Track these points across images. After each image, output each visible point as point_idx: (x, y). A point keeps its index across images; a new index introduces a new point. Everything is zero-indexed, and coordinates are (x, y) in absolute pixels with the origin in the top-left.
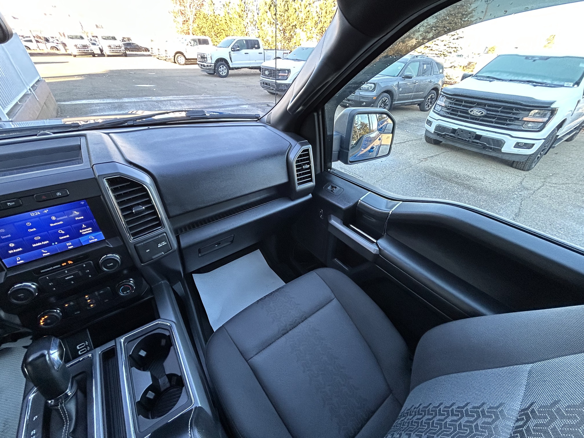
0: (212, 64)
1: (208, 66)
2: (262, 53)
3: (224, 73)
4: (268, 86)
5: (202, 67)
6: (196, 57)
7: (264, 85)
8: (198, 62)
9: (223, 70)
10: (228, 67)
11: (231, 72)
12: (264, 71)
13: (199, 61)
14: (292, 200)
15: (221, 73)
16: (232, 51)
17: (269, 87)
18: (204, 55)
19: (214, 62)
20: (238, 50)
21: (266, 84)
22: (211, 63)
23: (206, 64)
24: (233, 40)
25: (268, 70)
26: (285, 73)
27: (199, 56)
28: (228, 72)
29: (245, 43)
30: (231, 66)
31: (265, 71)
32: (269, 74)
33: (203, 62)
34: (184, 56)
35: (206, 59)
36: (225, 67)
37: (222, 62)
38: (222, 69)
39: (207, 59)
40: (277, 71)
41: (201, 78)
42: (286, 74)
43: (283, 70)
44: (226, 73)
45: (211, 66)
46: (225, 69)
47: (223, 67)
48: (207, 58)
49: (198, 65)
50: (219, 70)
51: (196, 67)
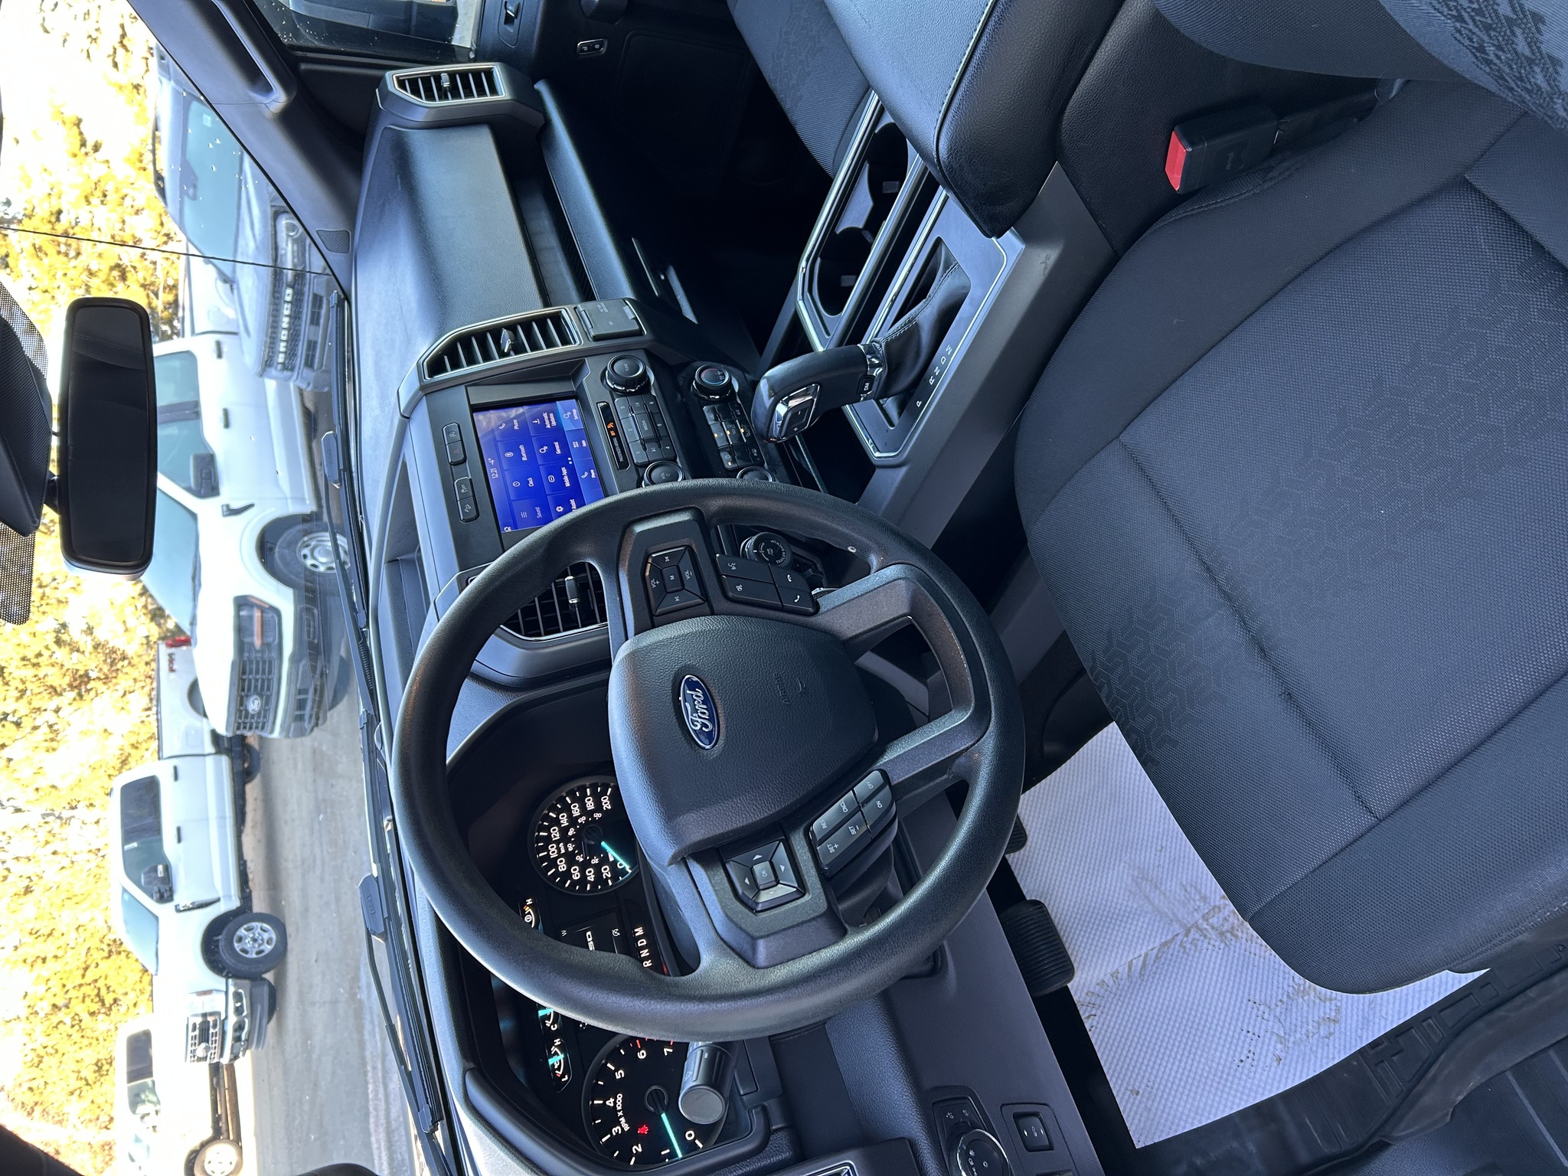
0: (232, 989)
1: (238, 1011)
2: (175, 768)
3: (266, 936)
4: (310, 696)
5: (244, 1036)
6: (204, 1068)
7: (307, 717)
8: (225, 1060)
9: (253, 940)
10: (241, 918)
11: (259, 906)
12: (246, 717)
13: (218, 1050)
14: (548, 123)
15: (268, 948)
16: (170, 898)
17: (311, 691)
18: (195, 1025)
19: (217, 982)
20: (167, 869)
21: (301, 705)
22: (227, 993)
23: (232, 1020)
24: (126, 897)
25: (242, 698)
26: (251, 618)
27: (200, 1051)
28: (261, 918)
29: (135, 845)
30: (234, 903)
31: (247, 712)
32: (261, 695)
33: (224, 1033)
34: (204, 1145)
35: (210, 1019)
36: (242, 932)
37: (221, 944)
38: (248, 944)
39: (211, 1014)
40: (246, 655)
41: (292, 1037)
42: (257, 614)
43: (242, 629)
44: (265, 926)
45: (238, 997)
46: (248, 930)
47: (240, 940)
48: (205, 1015)
49: (235, 1057)
50: (254, 956)
51: (244, 1067)
